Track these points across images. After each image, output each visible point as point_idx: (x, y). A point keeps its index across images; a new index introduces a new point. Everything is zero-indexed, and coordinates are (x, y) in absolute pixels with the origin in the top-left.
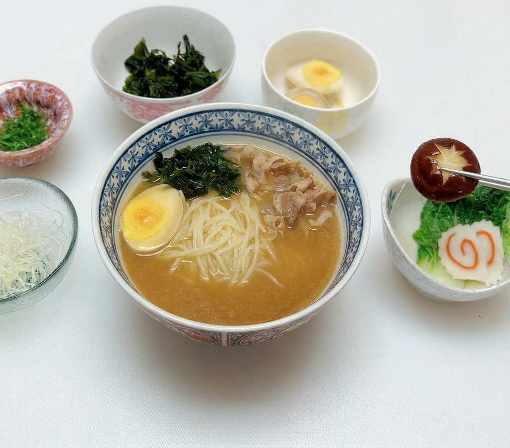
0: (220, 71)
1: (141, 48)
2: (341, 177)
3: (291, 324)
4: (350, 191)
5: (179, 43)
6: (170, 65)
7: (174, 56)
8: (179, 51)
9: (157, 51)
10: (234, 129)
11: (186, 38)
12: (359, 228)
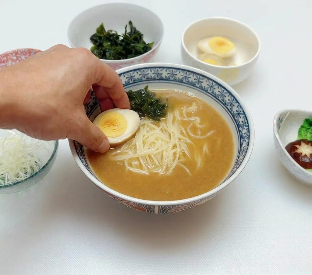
0: (153, 43)
1: (101, 29)
2: (235, 109)
3: (202, 200)
4: (241, 117)
5: (125, 26)
6: (120, 39)
7: (123, 34)
8: (126, 31)
9: (111, 31)
10: (163, 79)
11: (130, 23)
12: (247, 140)
